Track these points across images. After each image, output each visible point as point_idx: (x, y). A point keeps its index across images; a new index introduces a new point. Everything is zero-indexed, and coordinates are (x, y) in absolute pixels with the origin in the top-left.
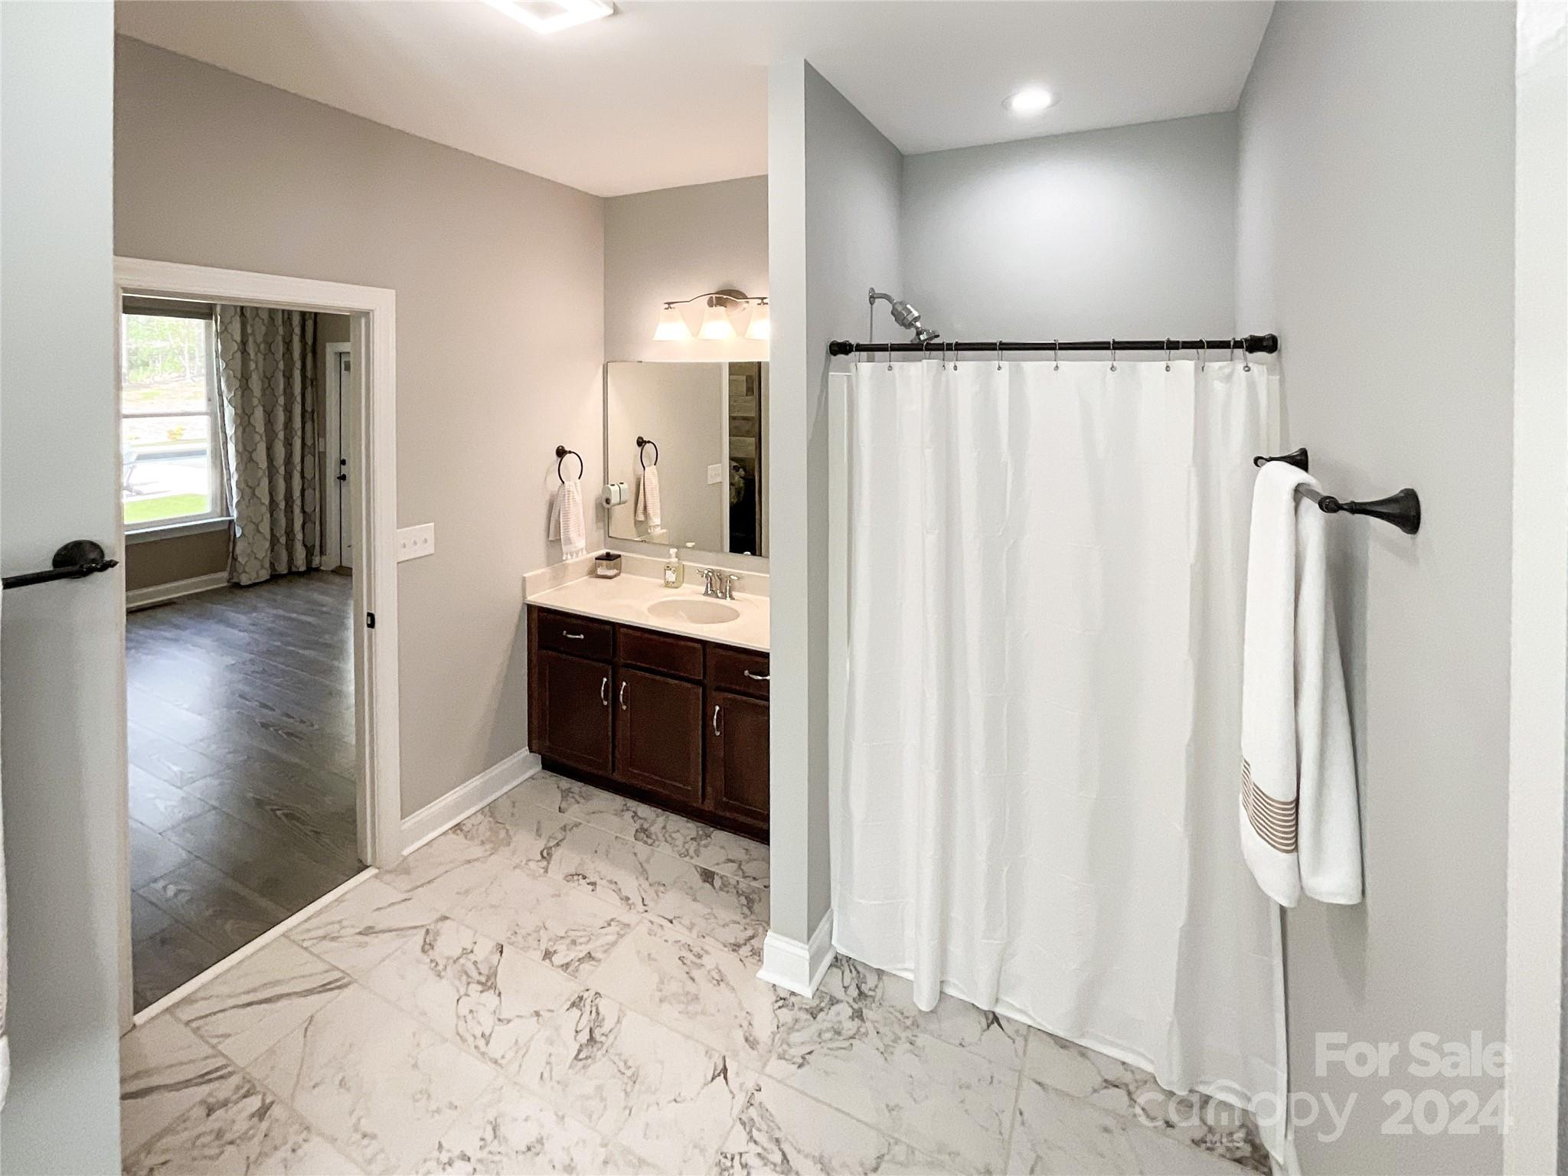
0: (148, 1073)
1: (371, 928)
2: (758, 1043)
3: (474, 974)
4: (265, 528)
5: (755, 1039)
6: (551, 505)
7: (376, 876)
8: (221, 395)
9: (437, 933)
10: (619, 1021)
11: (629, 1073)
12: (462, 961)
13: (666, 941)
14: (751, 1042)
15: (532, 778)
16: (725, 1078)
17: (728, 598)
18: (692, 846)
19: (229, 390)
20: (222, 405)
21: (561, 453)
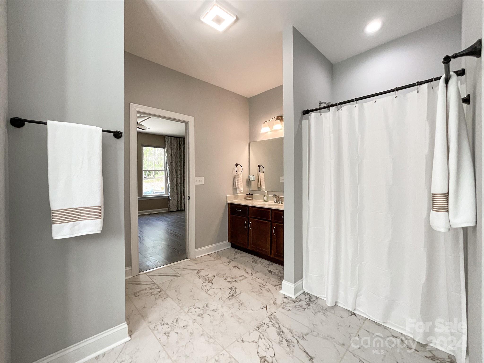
0: (140, 281)
1: (187, 268)
2: (277, 304)
3: (207, 279)
4: (176, 198)
5: (276, 303)
6: (234, 179)
7: (189, 260)
8: (167, 166)
9: (200, 271)
10: (240, 293)
11: (241, 303)
12: (205, 277)
13: (256, 282)
14: (275, 304)
15: (229, 248)
16: (266, 309)
17: (281, 203)
18: (267, 266)
19: (168, 165)
20: (167, 169)
21: (237, 165)
